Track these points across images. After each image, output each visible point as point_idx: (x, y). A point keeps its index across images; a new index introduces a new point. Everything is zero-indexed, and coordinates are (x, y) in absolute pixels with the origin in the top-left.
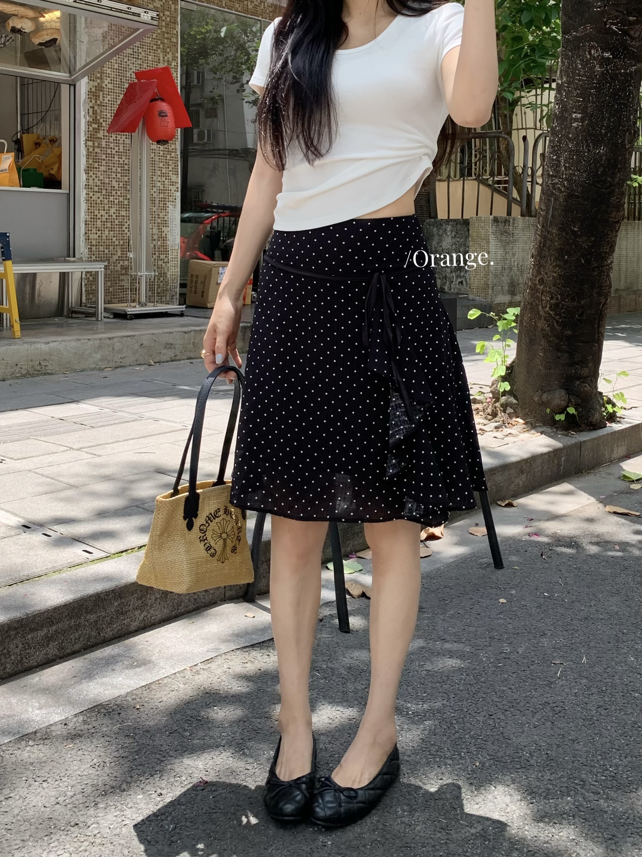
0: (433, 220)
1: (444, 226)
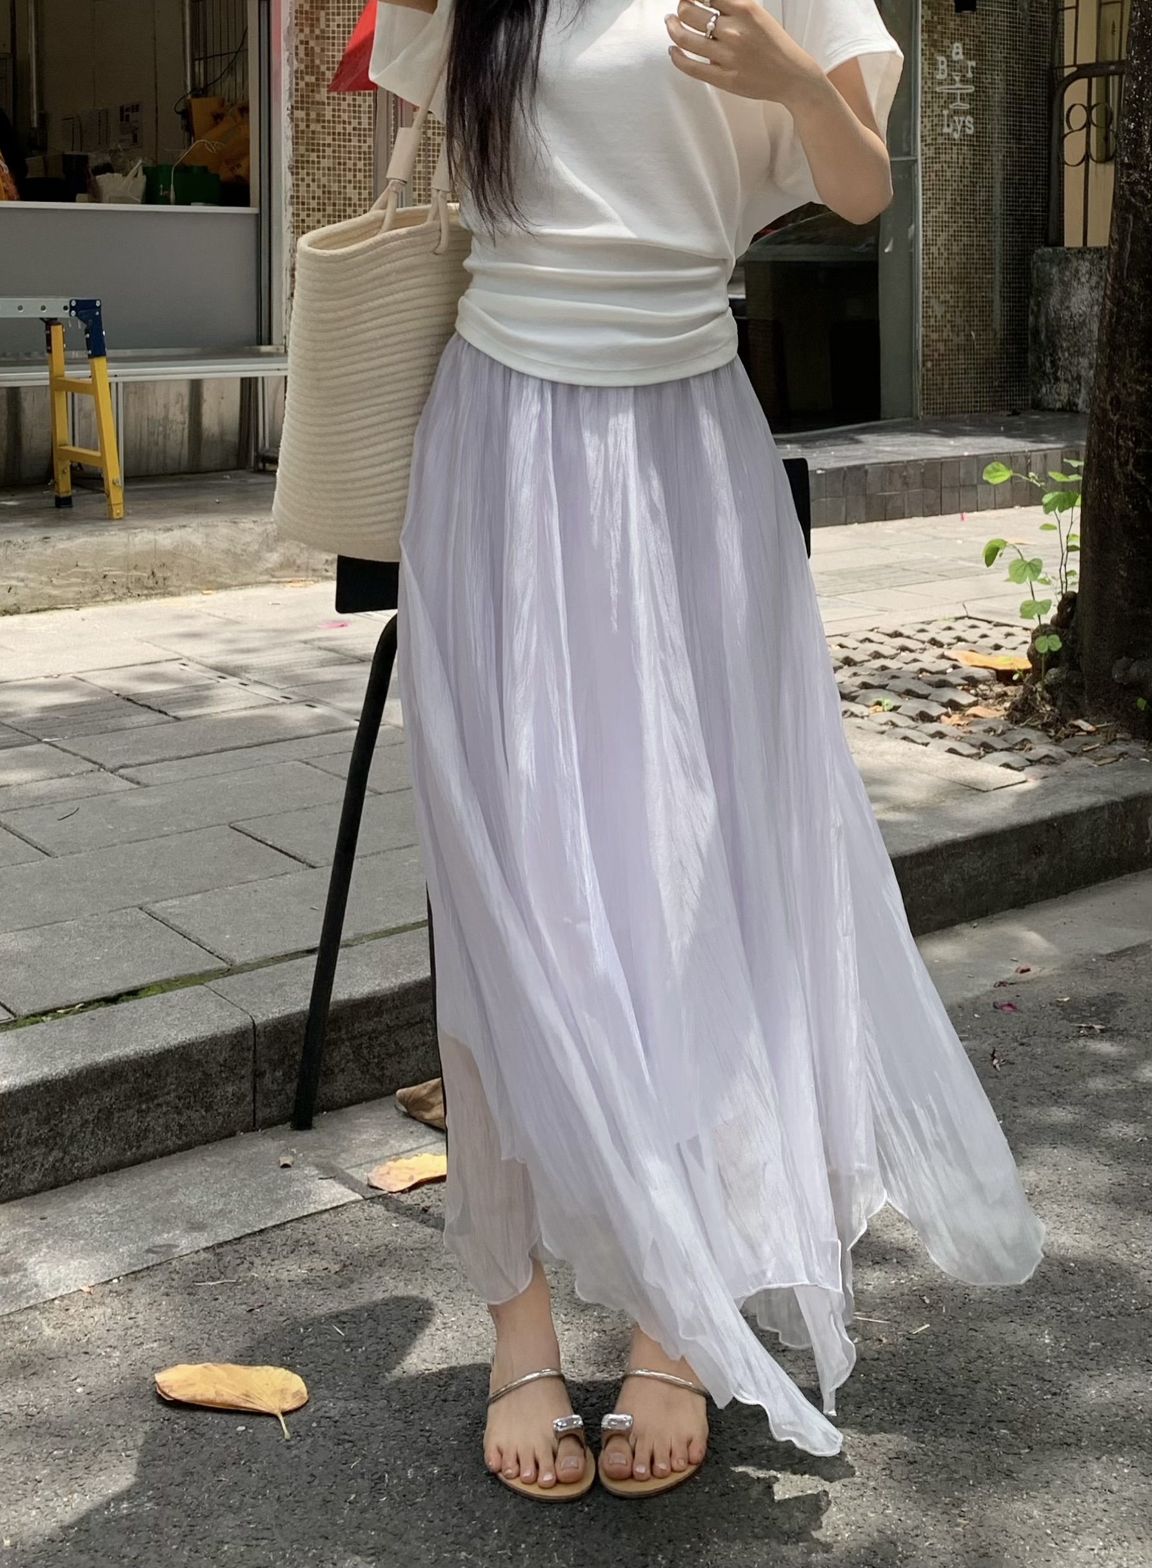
0: (1050, 250)
1: (1075, 264)
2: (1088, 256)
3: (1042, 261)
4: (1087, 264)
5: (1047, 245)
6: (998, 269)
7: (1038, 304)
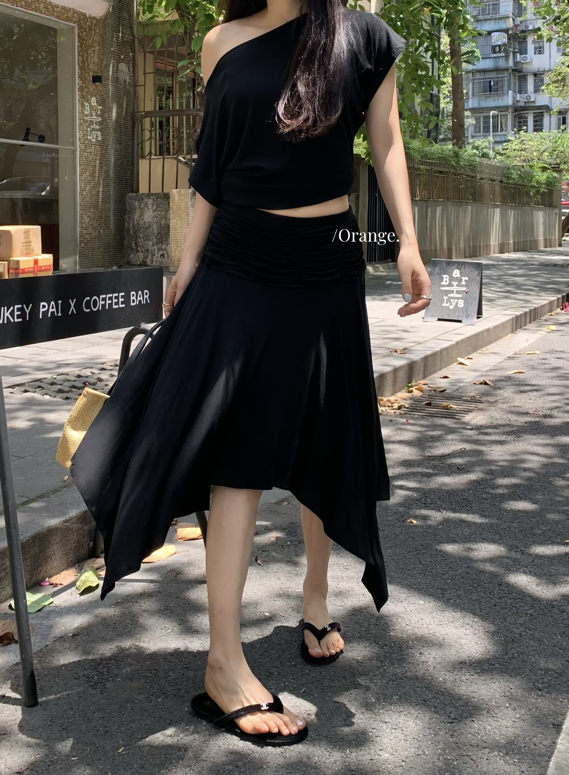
0: (135, 194)
1: (146, 200)
2: (152, 197)
3: (131, 199)
4: (151, 200)
5: (133, 192)
6: (112, 202)
7: (129, 218)
